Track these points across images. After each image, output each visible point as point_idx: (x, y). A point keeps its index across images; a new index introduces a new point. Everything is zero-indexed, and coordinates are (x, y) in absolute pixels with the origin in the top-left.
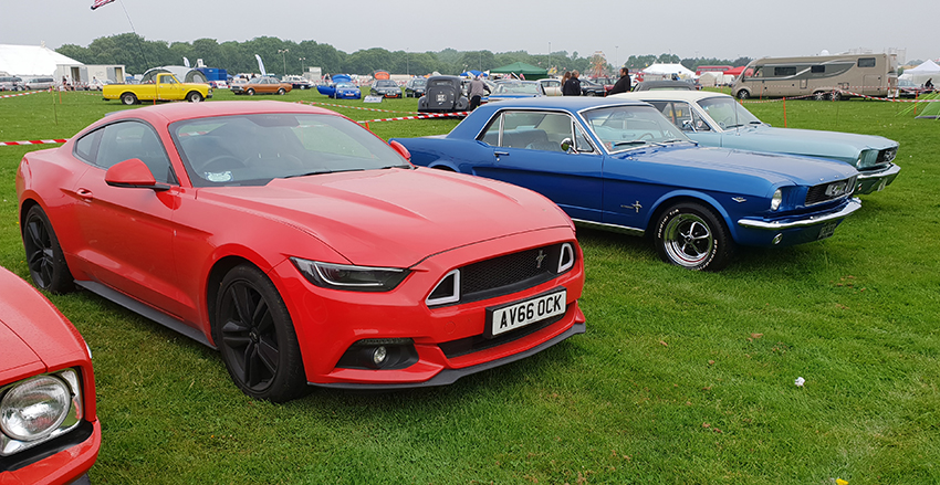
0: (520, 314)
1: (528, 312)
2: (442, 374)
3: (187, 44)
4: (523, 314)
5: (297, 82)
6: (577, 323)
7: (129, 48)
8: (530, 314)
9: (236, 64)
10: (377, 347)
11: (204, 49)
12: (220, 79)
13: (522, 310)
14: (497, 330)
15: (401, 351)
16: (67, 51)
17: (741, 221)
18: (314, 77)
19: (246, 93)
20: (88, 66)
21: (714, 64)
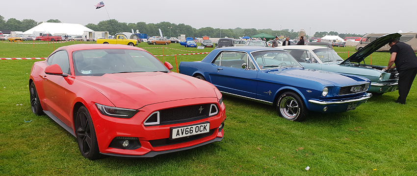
0: (186, 131)
1: (190, 130)
2: (151, 153)
3: (134, 24)
4: (188, 131)
5: (173, 40)
6: (217, 137)
7: (112, 25)
8: (191, 132)
9: (153, 32)
10: (125, 140)
11: (141, 26)
12: (145, 38)
13: (187, 130)
14: (174, 136)
15: (135, 143)
16: (89, 26)
17: (310, 101)
18: (182, 38)
19: (153, 44)
20: (96, 32)
21: (354, 36)
